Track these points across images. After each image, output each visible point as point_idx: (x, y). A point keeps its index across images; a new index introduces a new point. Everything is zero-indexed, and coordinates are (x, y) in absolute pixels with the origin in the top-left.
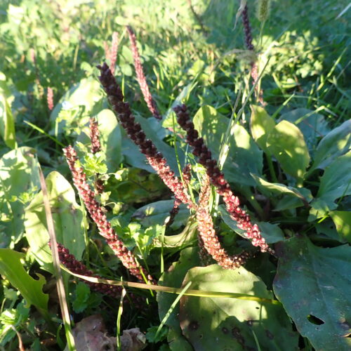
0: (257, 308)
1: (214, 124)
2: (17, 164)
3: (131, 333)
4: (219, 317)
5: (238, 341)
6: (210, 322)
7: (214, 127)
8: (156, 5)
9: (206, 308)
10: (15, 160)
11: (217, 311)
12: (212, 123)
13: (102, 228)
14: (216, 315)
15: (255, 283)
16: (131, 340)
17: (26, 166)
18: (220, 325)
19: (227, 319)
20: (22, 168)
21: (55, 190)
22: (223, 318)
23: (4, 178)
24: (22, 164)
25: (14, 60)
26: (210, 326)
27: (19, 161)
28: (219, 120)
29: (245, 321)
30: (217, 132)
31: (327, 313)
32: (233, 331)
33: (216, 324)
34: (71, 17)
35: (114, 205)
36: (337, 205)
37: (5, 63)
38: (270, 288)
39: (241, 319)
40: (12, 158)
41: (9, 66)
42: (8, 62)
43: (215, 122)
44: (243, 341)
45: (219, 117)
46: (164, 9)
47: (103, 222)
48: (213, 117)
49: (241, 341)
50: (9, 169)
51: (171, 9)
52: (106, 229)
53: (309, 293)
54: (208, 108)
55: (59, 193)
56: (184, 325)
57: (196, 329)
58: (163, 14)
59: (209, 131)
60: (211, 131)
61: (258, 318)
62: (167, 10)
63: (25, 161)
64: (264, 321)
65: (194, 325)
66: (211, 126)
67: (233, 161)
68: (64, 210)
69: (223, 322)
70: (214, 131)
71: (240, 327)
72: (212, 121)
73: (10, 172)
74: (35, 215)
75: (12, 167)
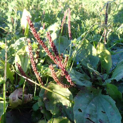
0: (69, 103)
1: (87, 46)
2: (22, 42)
3: (29, 95)
4: (57, 101)
5: (59, 110)
6: (54, 101)
7: (86, 47)
8: (92, 3)
9: (54, 97)
10: (22, 40)
11: (57, 99)
12: (86, 45)
13: (32, 64)
14: (56, 100)
15: (70, 95)
16: (28, 96)
17: (24, 43)
18: (56, 103)
19: (59, 102)
20: (23, 43)
21: (25, 50)
22: (58, 102)
23: (18, 45)
24: (23, 42)
25: (42, 13)
26: (53, 102)
27: (23, 41)
28: (89, 45)
29: (64, 105)
30: (87, 48)
31: (85, 110)
32: (60, 107)
33: (55, 103)
34: (62, 2)
35: (41, 60)
36: (111, 82)
37: (39, 13)
38: (73, 98)
39: (64, 104)
40: (21, 40)
41: (40, 14)
42: (40, 13)
43: (87, 45)
44: (61, 110)
45: (89, 44)
46: (95, 5)
47: (33, 62)
48: (87, 43)
49: (60, 110)
50: (20, 42)
51: (97, 5)
52: (33, 65)
53: (84, 103)
54: (86, 40)
55: (26, 52)
56: (45, 99)
57: (48, 101)
58: (94, 7)
59: (84, 47)
60: (85, 48)
61: (69, 106)
62: (96, 5)
63: (24, 41)
64: (70, 107)
65: (48, 100)
66: (85, 46)
67: (89, 59)
68: (26, 57)
69: (57, 103)
70: (86, 48)
71: (62, 106)
72: (86, 44)
73: (20, 43)
74: (18, 55)
75: (21, 42)
